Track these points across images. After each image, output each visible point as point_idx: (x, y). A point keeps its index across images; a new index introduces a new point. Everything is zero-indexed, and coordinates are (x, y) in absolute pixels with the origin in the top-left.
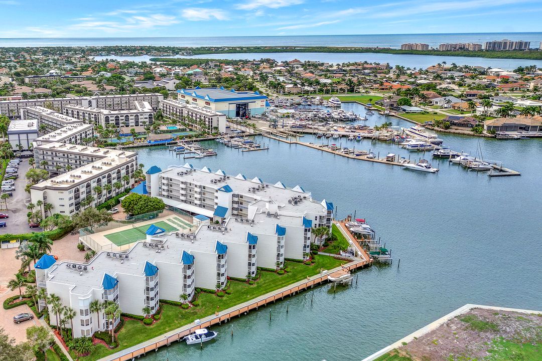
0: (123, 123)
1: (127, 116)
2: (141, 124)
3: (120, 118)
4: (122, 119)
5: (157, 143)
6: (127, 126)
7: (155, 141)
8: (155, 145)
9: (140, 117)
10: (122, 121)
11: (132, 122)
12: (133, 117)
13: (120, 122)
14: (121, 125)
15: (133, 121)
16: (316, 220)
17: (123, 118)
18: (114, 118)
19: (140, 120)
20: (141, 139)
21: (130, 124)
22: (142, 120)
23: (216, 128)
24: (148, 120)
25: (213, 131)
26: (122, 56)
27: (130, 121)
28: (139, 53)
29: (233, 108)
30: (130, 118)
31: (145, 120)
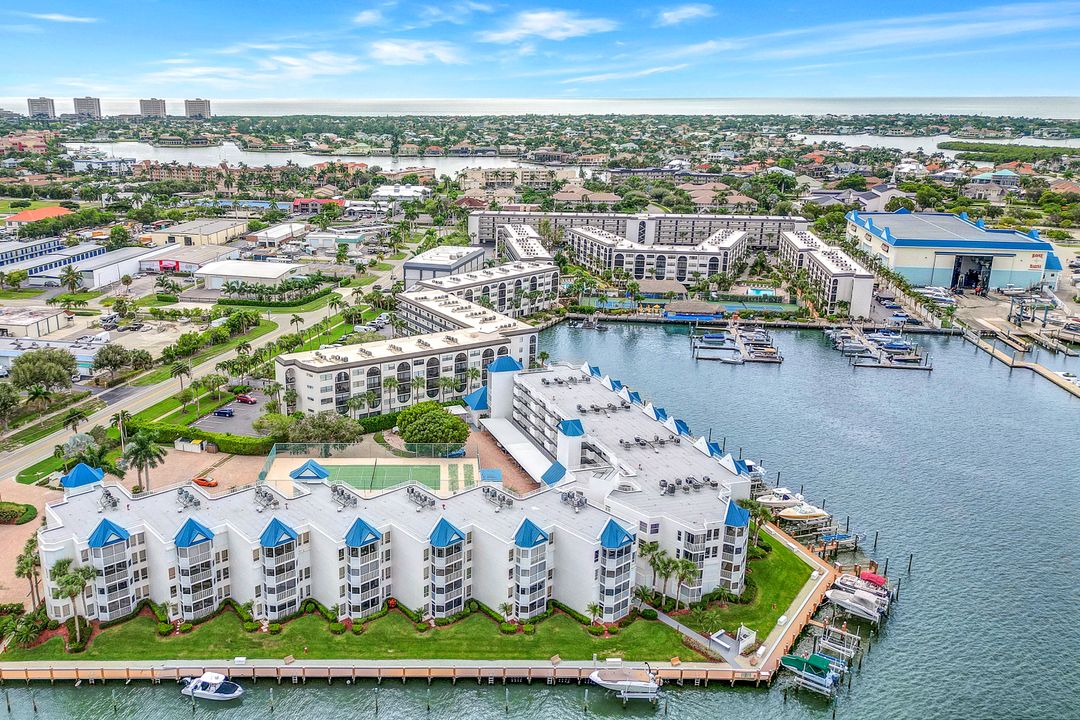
0: (651, 271)
1: (661, 259)
2: (691, 276)
3: (647, 260)
4: (650, 263)
5: (681, 319)
6: (658, 278)
7: (679, 314)
8: (675, 323)
9: (689, 261)
10: (650, 267)
11: (671, 270)
12: (675, 261)
13: (646, 267)
14: (646, 274)
15: (674, 268)
16: (679, 539)
17: (654, 260)
18: (633, 259)
19: (689, 269)
20: (652, 305)
21: (667, 275)
22: (694, 269)
23: (845, 304)
24: (706, 270)
25: (837, 310)
26: (885, 135)
27: (667, 268)
28: (928, 131)
29: (946, 263)
30: (668, 261)
31: (701, 269)
